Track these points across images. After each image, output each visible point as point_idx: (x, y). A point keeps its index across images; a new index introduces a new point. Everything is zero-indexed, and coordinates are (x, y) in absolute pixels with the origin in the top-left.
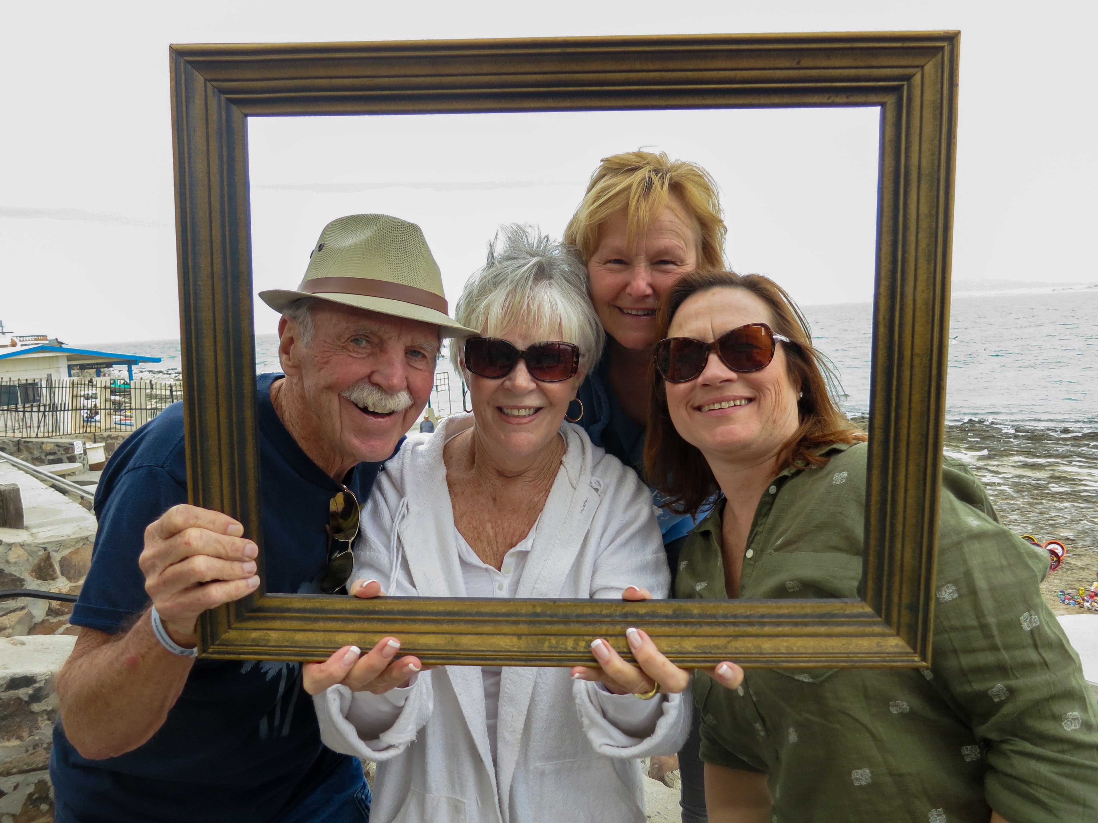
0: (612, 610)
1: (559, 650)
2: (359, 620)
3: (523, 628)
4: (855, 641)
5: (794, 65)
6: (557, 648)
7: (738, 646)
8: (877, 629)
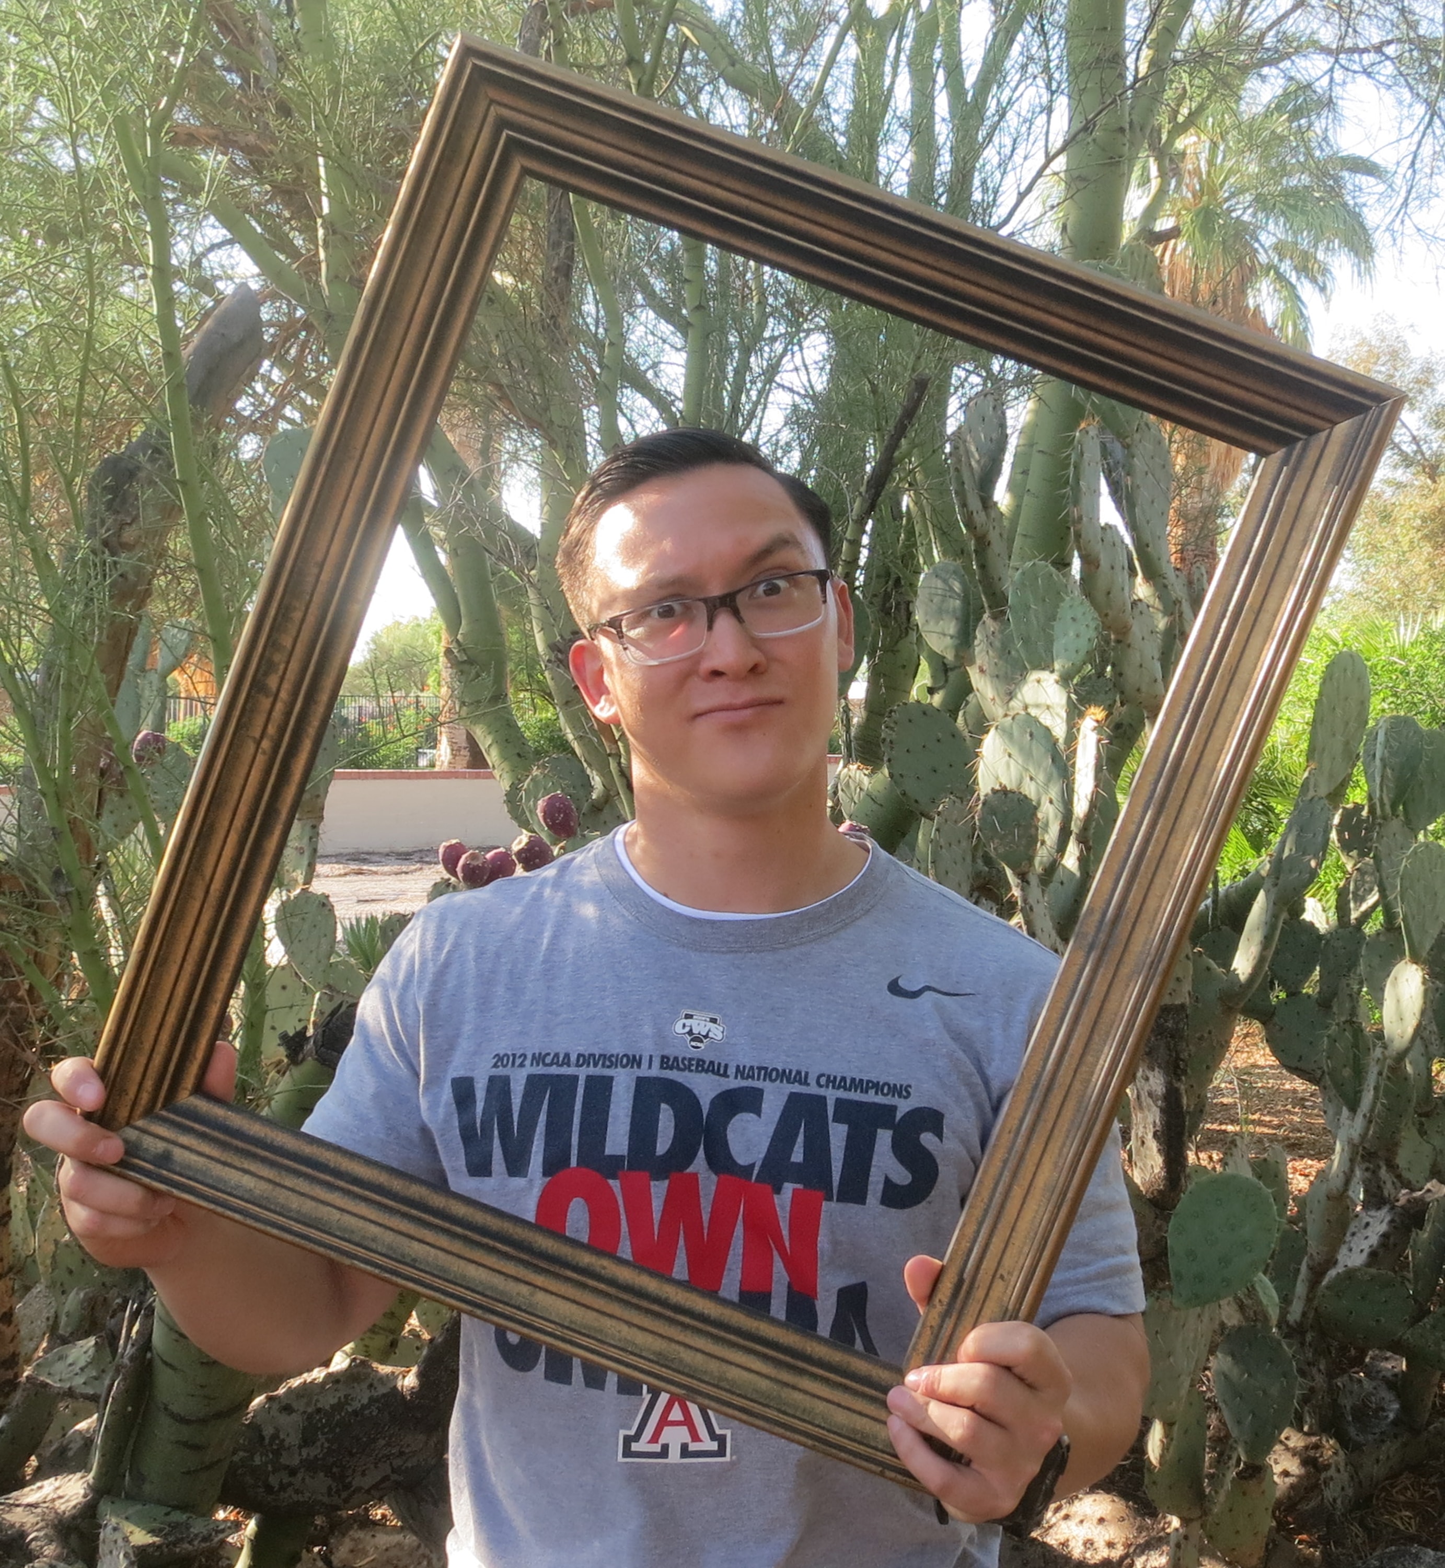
8: (145, 1097)
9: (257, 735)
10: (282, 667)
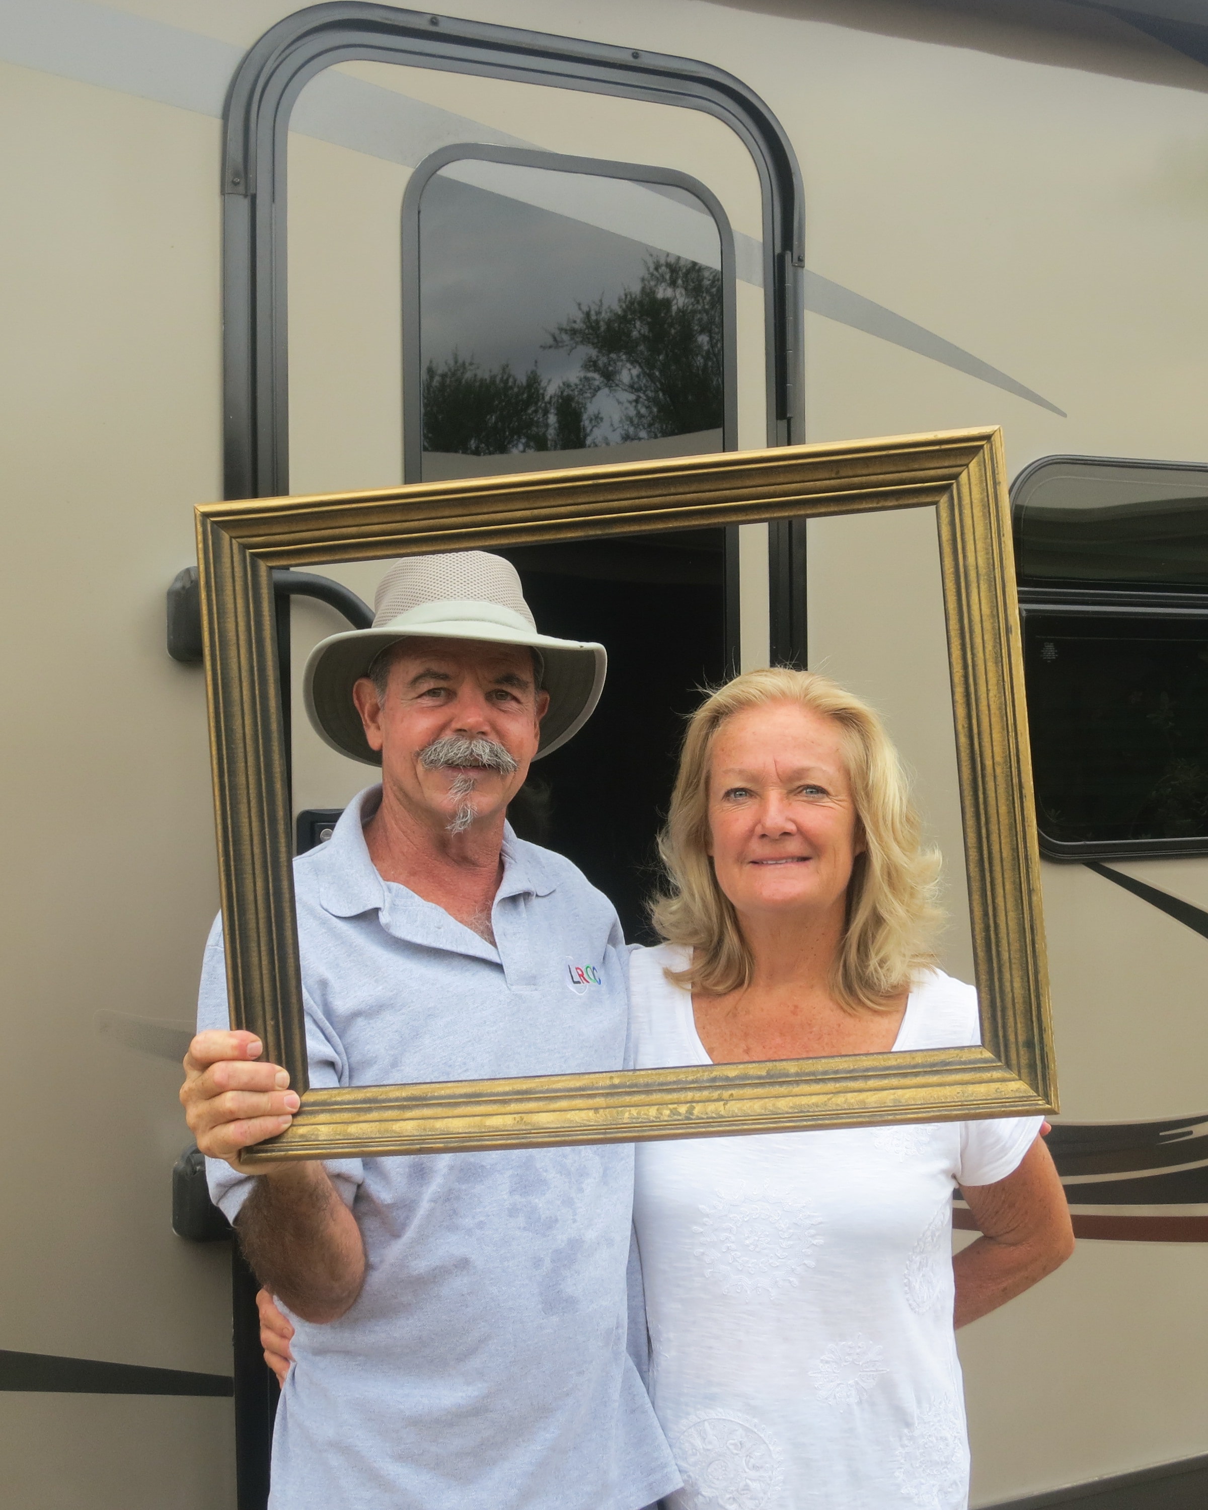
0: (699, 1075)
1: (640, 1120)
2: (417, 1106)
3: (600, 1101)
4: (971, 1088)
5: (833, 475)
6: (638, 1118)
7: (839, 1102)
8: (996, 1074)
9: (722, 1103)
10: (671, 1106)
